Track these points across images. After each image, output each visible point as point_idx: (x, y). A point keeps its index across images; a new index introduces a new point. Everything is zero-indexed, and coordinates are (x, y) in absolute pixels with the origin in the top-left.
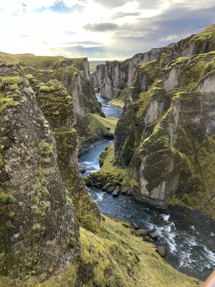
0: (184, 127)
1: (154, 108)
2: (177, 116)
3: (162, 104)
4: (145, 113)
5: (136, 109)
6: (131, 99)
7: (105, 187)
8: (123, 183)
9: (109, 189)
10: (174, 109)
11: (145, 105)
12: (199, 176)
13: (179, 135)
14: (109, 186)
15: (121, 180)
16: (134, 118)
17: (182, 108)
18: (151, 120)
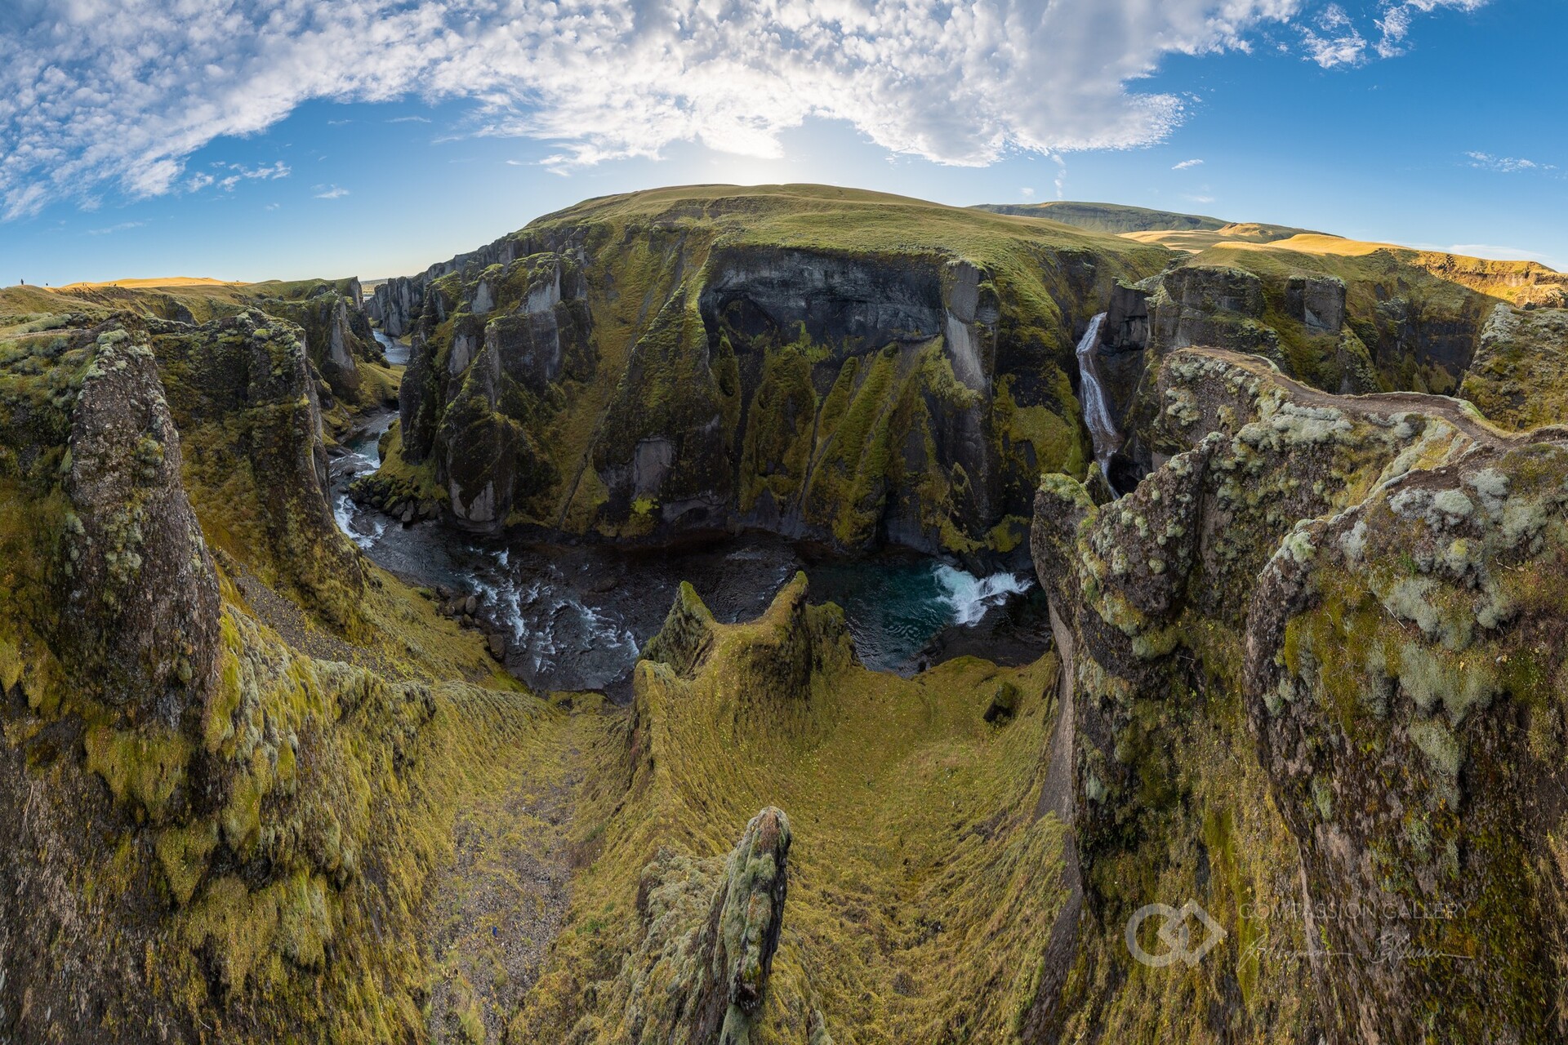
0: (511, 374)
1: (461, 347)
2: (497, 357)
3: (473, 340)
4: (448, 357)
5: (433, 352)
6: (423, 335)
7: (388, 506)
8: (421, 495)
9: (396, 511)
10: (491, 348)
11: (446, 342)
12: (546, 457)
13: (505, 389)
14: (395, 504)
15: (417, 489)
16: (432, 367)
17: (502, 342)
18: (459, 366)
